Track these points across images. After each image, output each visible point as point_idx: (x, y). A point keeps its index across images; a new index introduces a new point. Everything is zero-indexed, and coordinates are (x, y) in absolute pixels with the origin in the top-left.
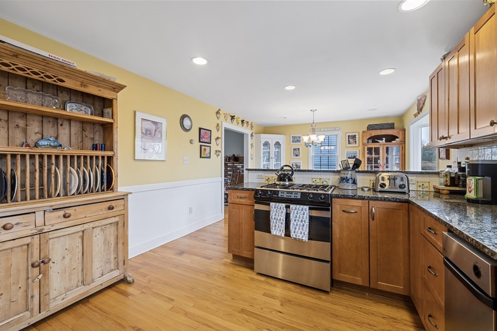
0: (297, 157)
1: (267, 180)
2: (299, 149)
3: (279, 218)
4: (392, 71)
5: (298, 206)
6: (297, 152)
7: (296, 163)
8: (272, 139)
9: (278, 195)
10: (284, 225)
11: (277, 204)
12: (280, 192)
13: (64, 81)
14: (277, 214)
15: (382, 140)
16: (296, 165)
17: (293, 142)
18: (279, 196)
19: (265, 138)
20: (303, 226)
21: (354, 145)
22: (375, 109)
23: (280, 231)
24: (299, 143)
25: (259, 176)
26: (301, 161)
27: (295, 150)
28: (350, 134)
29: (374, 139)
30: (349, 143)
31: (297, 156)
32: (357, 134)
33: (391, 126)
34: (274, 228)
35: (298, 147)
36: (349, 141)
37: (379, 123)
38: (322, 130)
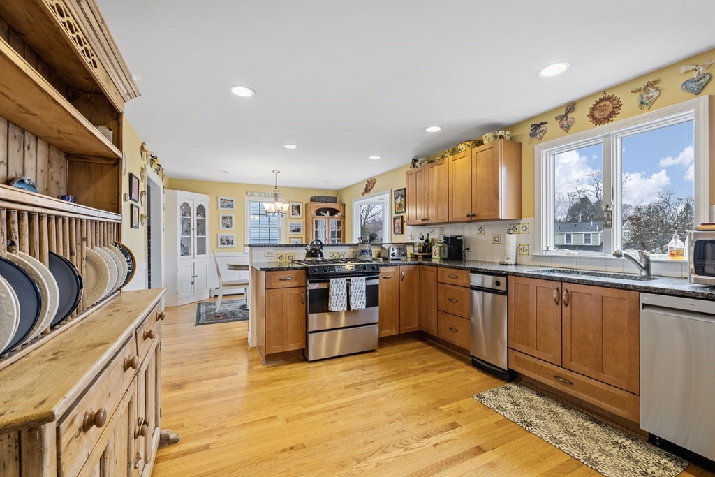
0: (228, 229)
1: (279, 258)
2: (231, 217)
3: (340, 294)
4: (379, 158)
5: (357, 278)
6: (228, 222)
7: (226, 237)
8: (194, 200)
9: (334, 270)
10: (346, 299)
11: (338, 279)
12: (336, 267)
13: (96, 67)
14: (338, 289)
15: (326, 213)
16: (227, 240)
17: (221, 207)
18: (337, 271)
19: (182, 196)
20: (362, 295)
21: (298, 216)
22: (328, 181)
23: (342, 306)
24: (232, 209)
25: (268, 253)
26: (235, 235)
27: (224, 218)
28: (294, 204)
29: (319, 212)
30: (293, 214)
31: (228, 227)
32: (301, 204)
33: (334, 200)
34: (334, 305)
35: (230, 215)
36: (293, 212)
37: (325, 195)
38: (263, 194)
